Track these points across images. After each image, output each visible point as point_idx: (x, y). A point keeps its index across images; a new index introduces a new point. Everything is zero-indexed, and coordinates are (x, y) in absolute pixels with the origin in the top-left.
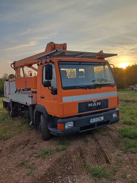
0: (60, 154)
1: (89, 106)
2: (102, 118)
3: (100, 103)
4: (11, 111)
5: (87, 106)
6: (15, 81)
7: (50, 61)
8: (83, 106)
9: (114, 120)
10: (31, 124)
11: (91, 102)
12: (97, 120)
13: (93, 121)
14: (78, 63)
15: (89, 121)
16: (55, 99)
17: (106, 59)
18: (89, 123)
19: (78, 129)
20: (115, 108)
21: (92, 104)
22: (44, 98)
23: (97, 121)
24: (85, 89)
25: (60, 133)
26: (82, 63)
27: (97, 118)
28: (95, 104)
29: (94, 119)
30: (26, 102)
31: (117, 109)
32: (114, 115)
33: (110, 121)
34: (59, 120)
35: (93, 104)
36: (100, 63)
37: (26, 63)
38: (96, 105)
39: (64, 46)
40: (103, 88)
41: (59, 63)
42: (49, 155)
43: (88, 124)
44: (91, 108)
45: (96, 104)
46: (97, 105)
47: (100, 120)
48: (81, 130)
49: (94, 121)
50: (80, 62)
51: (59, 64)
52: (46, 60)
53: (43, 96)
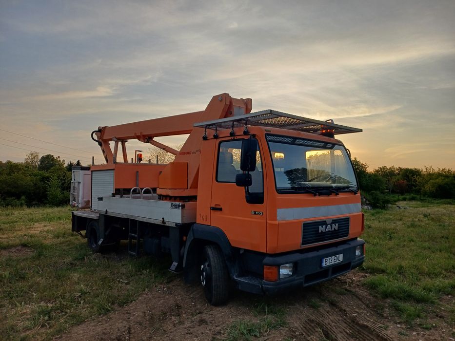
0: (281, 333)
1: (320, 231)
2: (341, 257)
3: (337, 224)
4: (102, 240)
5: (316, 231)
6: (114, 169)
7: (231, 133)
8: (311, 230)
9: (357, 261)
10: (174, 269)
11: (324, 223)
12: (333, 259)
13: (328, 262)
14: (290, 140)
15: (321, 262)
16: (256, 214)
17: (337, 137)
18: (321, 267)
19: (302, 280)
20: (356, 238)
21: (324, 226)
22: (221, 209)
23: (333, 263)
24: (313, 195)
25: (269, 287)
26: (298, 141)
27: (333, 257)
28: (329, 228)
29: (328, 258)
30: (163, 219)
31: (358, 239)
32: (358, 253)
33: (352, 264)
34: (267, 260)
35: (326, 227)
36: (326, 143)
37: (141, 133)
38: (331, 230)
39: (248, 104)
40: (341, 196)
41: (269, 138)
42: (255, 336)
43: (319, 270)
44: (323, 236)
45: (331, 226)
46: (333, 229)
47: (338, 262)
48: (306, 282)
49: (328, 264)
50: (295, 139)
51: (268, 141)
52: (233, 129)
53: (216, 205)
